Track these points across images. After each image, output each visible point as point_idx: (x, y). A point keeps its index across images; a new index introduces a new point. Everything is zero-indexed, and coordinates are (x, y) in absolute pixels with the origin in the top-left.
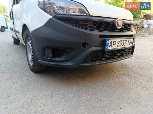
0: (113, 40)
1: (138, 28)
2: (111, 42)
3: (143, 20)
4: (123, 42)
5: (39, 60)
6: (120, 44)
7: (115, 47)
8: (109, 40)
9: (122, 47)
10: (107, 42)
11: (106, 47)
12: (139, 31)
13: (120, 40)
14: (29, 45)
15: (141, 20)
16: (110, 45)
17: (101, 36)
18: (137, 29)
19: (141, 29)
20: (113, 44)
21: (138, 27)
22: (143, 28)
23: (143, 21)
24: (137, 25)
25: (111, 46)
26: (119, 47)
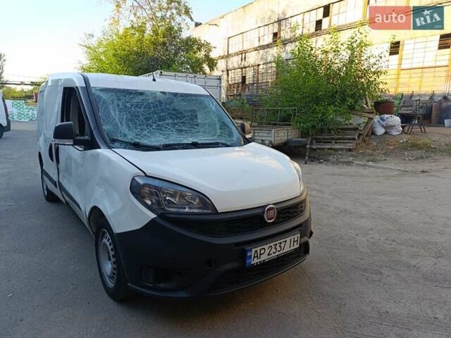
0: (258, 249)
1: (361, 137)
2: (256, 251)
3: (371, 116)
4: (278, 245)
5: (129, 284)
6: (274, 250)
7: (264, 257)
8: (251, 250)
9: (277, 253)
10: (249, 254)
11: (248, 261)
12: (363, 144)
13: (272, 244)
14: (105, 244)
15: (367, 115)
16: (254, 257)
17: (237, 244)
18: (358, 138)
19: (367, 138)
20: (261, 254)
21: (360, 135)
22: (373, 137)
23: (372, 119)
24: (356, 129)
25: (256, 259)
26: (273, 255)
